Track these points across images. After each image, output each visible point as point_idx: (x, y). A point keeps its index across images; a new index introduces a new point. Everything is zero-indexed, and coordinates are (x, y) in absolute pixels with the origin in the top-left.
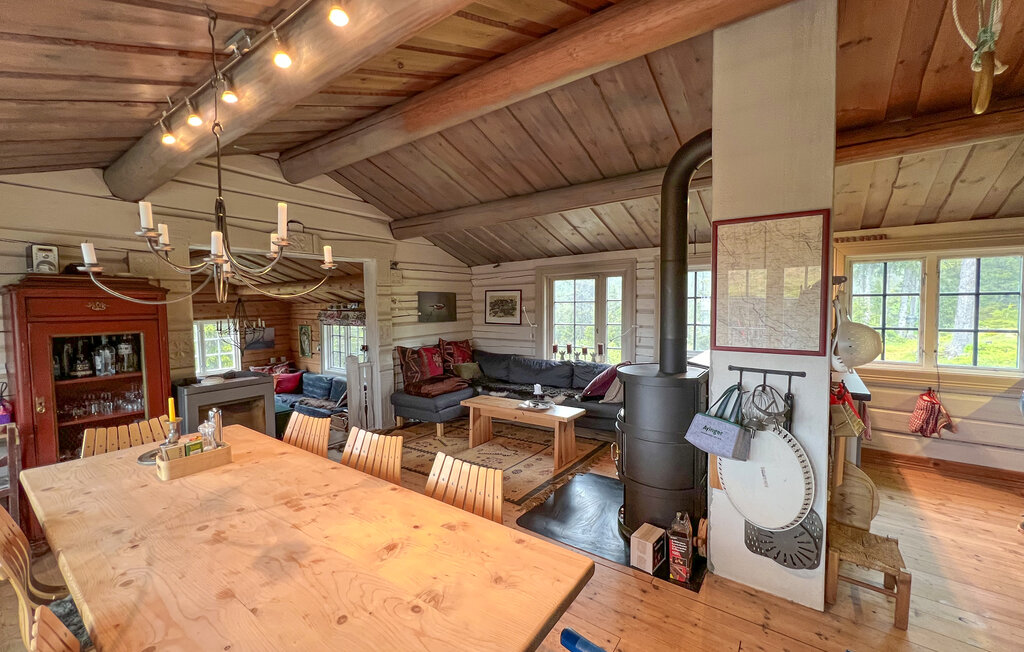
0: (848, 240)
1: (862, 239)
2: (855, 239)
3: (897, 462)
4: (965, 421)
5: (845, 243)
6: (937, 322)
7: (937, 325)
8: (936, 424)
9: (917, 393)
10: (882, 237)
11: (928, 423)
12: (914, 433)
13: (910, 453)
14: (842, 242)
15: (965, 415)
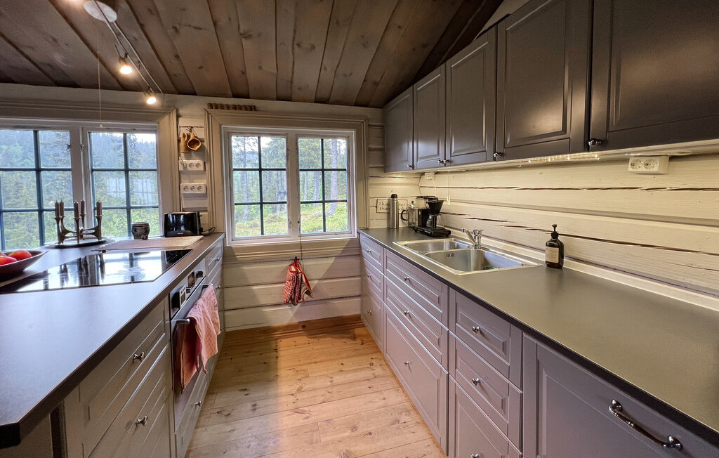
0: (222, 107)
1: (235, 107)
2: (228, 107)
3: (277, 335)
4: (321, 282)
5: (219, 110)
6: (299, 195)
7: (299, 198)
8: (300, 292)
9: (286, 264)
10: (252, 108)
11: (295, 293)
12: (287, 303)
13: (285, 322)
14: (217, 108)
15: (320, 277)
